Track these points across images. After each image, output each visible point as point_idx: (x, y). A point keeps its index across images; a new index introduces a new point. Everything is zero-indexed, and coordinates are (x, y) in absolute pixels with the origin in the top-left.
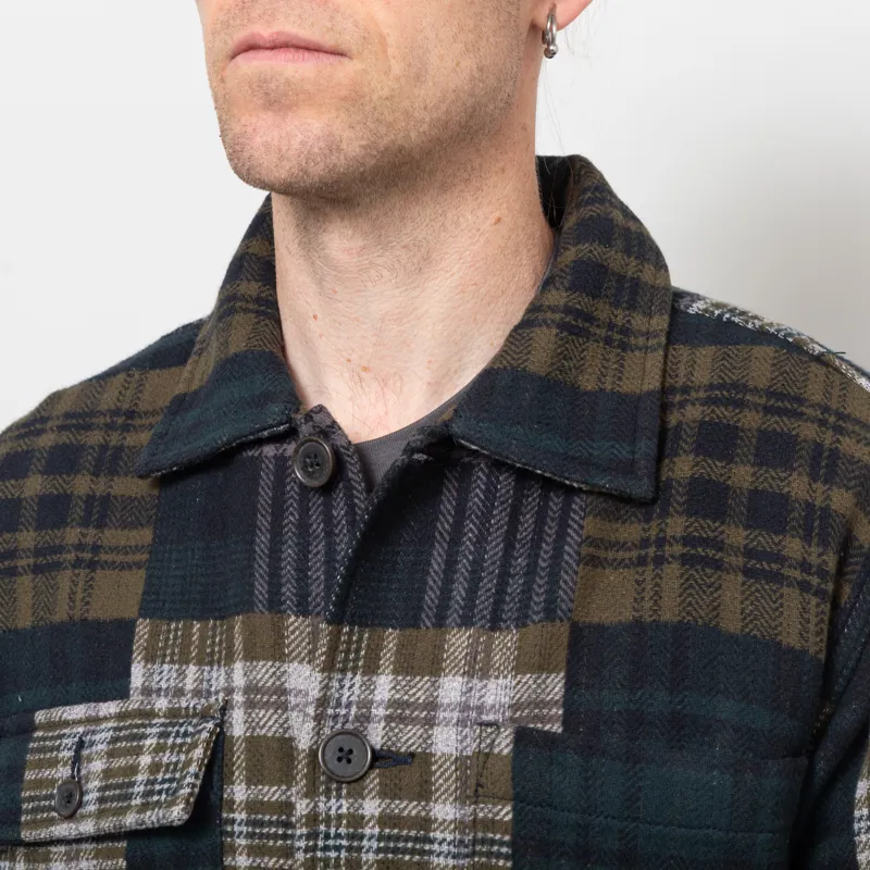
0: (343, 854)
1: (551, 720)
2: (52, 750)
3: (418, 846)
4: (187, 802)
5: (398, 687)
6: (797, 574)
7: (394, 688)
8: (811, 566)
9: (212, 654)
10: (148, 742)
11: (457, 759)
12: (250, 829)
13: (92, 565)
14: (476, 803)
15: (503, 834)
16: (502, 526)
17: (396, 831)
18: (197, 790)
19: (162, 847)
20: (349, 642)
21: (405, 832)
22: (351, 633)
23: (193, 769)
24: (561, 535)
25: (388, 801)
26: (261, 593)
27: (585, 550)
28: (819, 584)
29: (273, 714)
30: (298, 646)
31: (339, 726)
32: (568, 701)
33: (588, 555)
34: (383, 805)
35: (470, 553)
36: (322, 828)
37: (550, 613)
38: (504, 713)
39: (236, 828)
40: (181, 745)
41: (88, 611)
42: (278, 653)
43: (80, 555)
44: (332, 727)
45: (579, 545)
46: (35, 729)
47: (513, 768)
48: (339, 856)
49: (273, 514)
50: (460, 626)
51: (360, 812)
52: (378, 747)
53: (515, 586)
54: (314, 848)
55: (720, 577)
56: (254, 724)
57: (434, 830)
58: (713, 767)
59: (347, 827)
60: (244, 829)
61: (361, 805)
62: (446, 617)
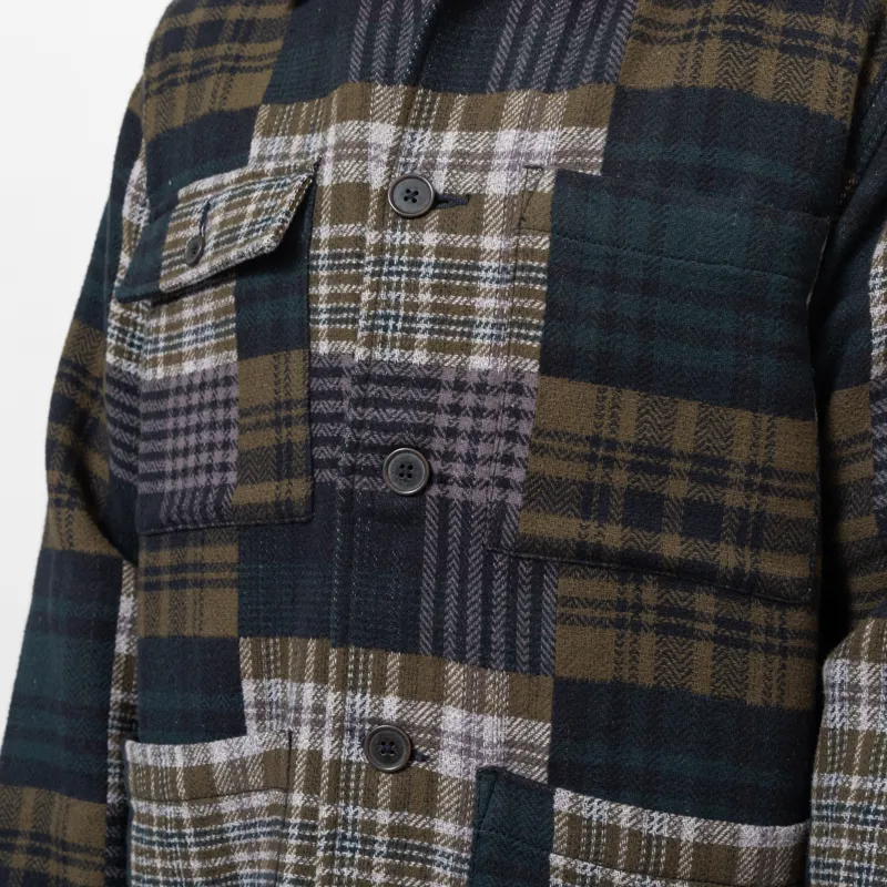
0: (404, 278)
1: (591, 166)
2: (186, 215)
3: (467, 273)
4: (277, 232)
5: (462, 141)
6: (828, 48)
7: (458, 141)
8: (841, 41)
9: (314, 125)
10: (255, 195)
11: (505, 198)
12: (331, 262)
13: (233, 70)
14: (519, 234)
15: (541, 261)
16: (565, 9)
17: (449, 260)
18: (286, 225)
19: (262, 281)
20: (423, 103)
21: (457, 261)
22: (424, 96)
23: (286, 208)
24: (618, 14)
25: (444, 234)
27: (635, 26)
28: (848, 57)
29: (355, 164)
30: (381, 109)
31: (408, 172)
32: (608, 153)
33: (637, 31)
34: (441, 238)
35: (535, 30)
36: (388, 256)
37: (598, 77)
38: (549, 158)
39: (320, 262)
40: (280, 193)
41: (225, 104)
42: (364, 114)
43: (224, 63)
44: (403, 173)
45: (630, 22)
46: (178, 203)
47: (553, 204)
48: (400, 280)
50: (518, 89)
51: (420, 242)
52: (441, 192)
53: (571, 58)
54: (379, 274)
55: (758, 51)
56: (339, 174)
57: (483, 259)
58: (734, 210)
59: (408, 255)
60: (326, 262)
61: (421, 237)
62: (508, 83)
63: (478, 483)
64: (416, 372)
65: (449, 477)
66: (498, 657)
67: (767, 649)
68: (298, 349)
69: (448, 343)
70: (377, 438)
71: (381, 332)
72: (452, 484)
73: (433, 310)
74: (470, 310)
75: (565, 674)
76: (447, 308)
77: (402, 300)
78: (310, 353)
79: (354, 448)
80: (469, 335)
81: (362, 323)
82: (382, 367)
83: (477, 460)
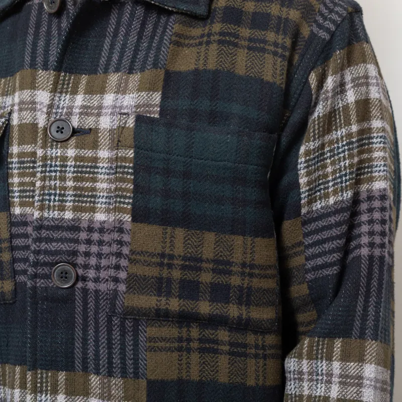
0: (58, 174)
1: (154, 113)
3: (92, 170)
5: (86, 100)
6: (272, 48)
7: (83, 100)
8: (278, 44)
9: (7, 91)
11: (110, 130)
12: (19, 165)
14: (117, 149)
15: (130, 163)
16: (137, 29)
17: (82, 163)
20: (64, 80)
21: (86, 164)
22: (65, 76)
24: (164, 32)
25: (79, 150)
26: (27, 61)
27: (174, 38)
28: (282, 52)
29: (29, 113)
30: (42, 83)
31: (58, 117)
32: (162, 106)
33: (175, 41)
34: (77, 152)
35: (121, 40)
36: (49, 162)
37: (155, 65)
38: (132, 109)
39: (14, 166)
42: (33, 86)
44: (55, 118)
45: (171, 36)
47: (135, 133)
48: (56, 175)
49: (36, 28)
50: (114, 72)
51: (66, 155)
52: (76, 127)
53: (141, 55)
54: (45, 172)
55: (236, 50)
56: (21, 118)
57: (99, 163)
58: (228, 134)
59: (60, 161)
60: (17, 165)
61: (66, 152)
62: (109, 69)
63: (102, 280)
64: (67, 223)
65: (87, 277)
66: (117, 371)
67: (256, 356)
68: (4, 212)
69: (84, 207)
70: (48, 259)
71: (47, 202)
72: (88, 281)
73: (74, 190)
74: (94, 189)
75: (152, 378)
76: (82, 189)
77: (57, 185)
78: (10, 214)
79: (36, 264)
80: (94, 203)
81: (37, 198)
82: (48, 221)
83: (101, 268)
